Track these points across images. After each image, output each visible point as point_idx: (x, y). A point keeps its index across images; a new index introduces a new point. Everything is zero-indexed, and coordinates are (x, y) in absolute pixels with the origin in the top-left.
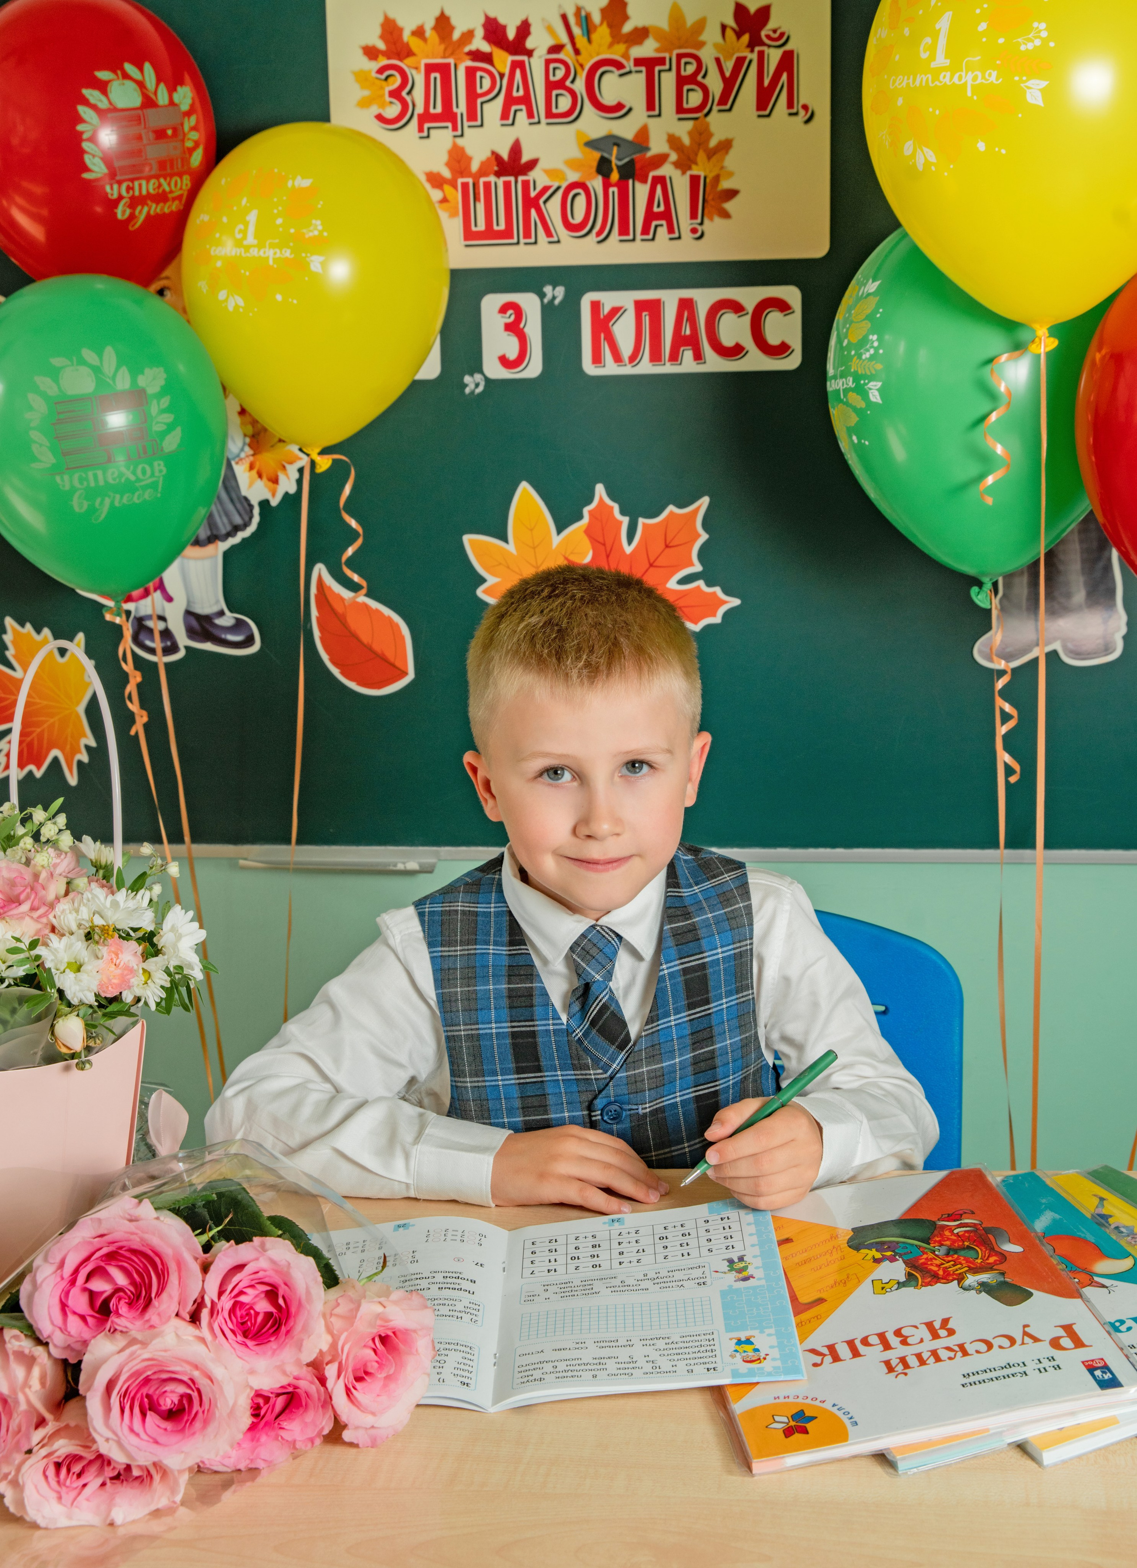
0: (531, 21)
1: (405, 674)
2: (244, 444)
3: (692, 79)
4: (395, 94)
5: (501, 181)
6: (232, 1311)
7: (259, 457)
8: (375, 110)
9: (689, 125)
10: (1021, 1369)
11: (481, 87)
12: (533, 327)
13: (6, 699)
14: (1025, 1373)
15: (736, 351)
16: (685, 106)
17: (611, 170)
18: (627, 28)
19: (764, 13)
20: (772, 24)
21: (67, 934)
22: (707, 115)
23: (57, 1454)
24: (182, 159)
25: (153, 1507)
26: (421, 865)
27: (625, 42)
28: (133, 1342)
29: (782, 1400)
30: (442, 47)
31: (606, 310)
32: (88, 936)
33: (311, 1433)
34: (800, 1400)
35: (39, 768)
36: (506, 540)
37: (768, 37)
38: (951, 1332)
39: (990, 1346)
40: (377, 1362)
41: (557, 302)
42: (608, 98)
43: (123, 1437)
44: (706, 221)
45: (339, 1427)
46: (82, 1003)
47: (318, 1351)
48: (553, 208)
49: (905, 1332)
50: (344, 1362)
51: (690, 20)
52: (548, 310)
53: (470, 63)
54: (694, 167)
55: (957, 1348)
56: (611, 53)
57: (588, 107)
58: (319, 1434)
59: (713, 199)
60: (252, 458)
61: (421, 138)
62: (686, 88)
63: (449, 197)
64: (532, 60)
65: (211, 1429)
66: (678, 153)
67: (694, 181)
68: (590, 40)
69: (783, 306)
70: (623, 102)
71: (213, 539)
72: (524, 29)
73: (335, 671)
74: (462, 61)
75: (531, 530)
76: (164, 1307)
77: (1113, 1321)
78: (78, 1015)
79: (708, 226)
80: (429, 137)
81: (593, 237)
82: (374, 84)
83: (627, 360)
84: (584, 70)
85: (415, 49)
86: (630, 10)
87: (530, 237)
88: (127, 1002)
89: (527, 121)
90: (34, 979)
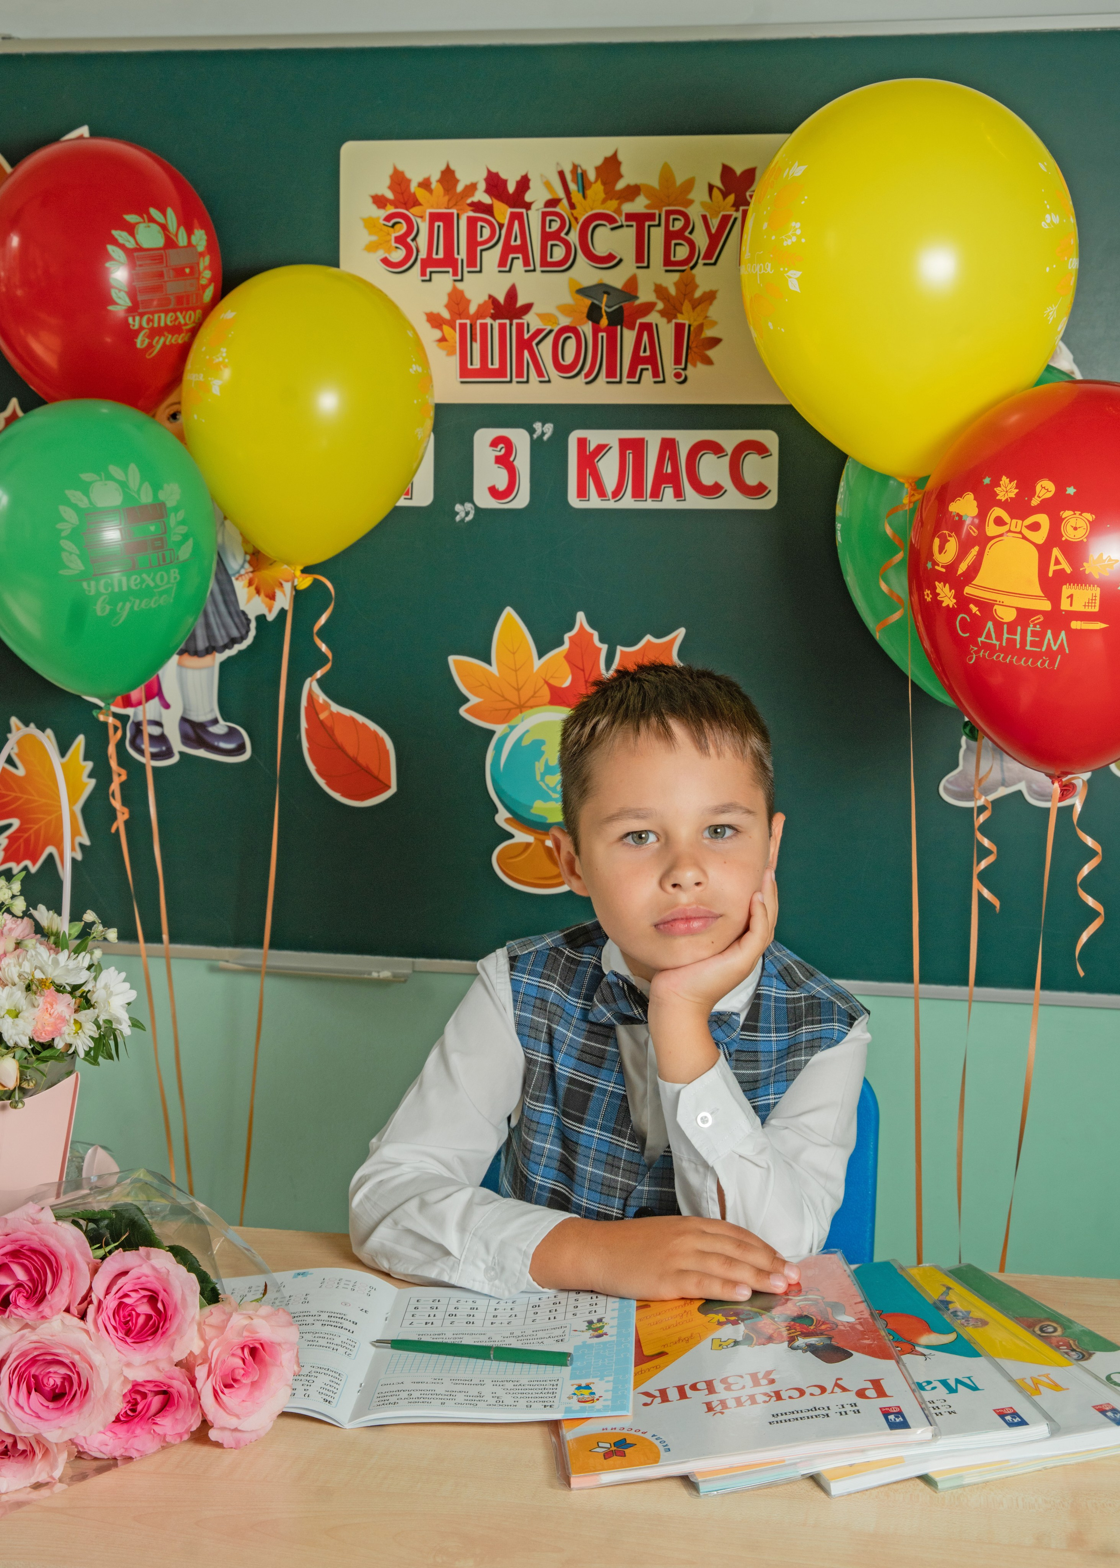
0: (530, 176)
1: (388, 787)
2: (245, 561)
3: (679, 234)
4: (401, 240)
5: (496, 324)
6: (116, 1312)
7: (257, 573)
8: (381, 254)
9: (676, 276)
10: (824, 1412)
11: (481, 236)
12: (522, 461)
13: (7, 796)
14: (828, 1415)
15: (715, 490)
16: (672, 259)
17: (601, 316)
18: (620, 185)
19: (749, 175)
21: (10, 985)
22: (693, 268)
24: (197, 295)
25: (33, 1480)
26: (394, 976)
27: (617, 199)
28: (26, 1326)
29: (609, 1431)
30: (447, 198)
31: (592, 447)
32: (28, 988)
33: (180, 1429)
34: (625, 1431)
35: (34, 863)
36: (489, 662)
38: (772, 1381)
39: (802, 1393)
40: (243, 1369)
41: (545, 438)
42: (600, 250)
43: (9, 1410)
44: (689, 366)
45: (206, 1425)
46: (16, 1045)
47: (189, 1352)
48: (545, 350)
49: (730, 1380)
50: (213, 1365)
51: (679, 180)
52: (536, 445)
53: (471, 214)
54: (679, 315)
55: (773, 1394)
56: (604, 209)
57: (581, 258)
58: (186, 1431)
59: (696, 347)
60: (251, 575)
61: (423, 281)
62: (673, 242)
63: (447, 337)
64: (530, 212)
65: (87, 1409)
66: (664, 304)
67: (679, 328)
68: (584, 196)
69: (761, 449)
70: (615, 254)
71: (211, 649)
72: (524, 184)
73: (321, 782)
74: (465, 211)
75: (514, 653)
76: (56, 1301)
77: (920, 1382)
78: (14, 1057)
79: (690, 371)
80: (430, 280)
81: (581, 378)
82: (381, 230)
83: (610, 495)
84: (578, 223)
85: (421, 200)
86: (624, 169)
87: (522, 377)
88: (58, 1048)
89: (523, 269)
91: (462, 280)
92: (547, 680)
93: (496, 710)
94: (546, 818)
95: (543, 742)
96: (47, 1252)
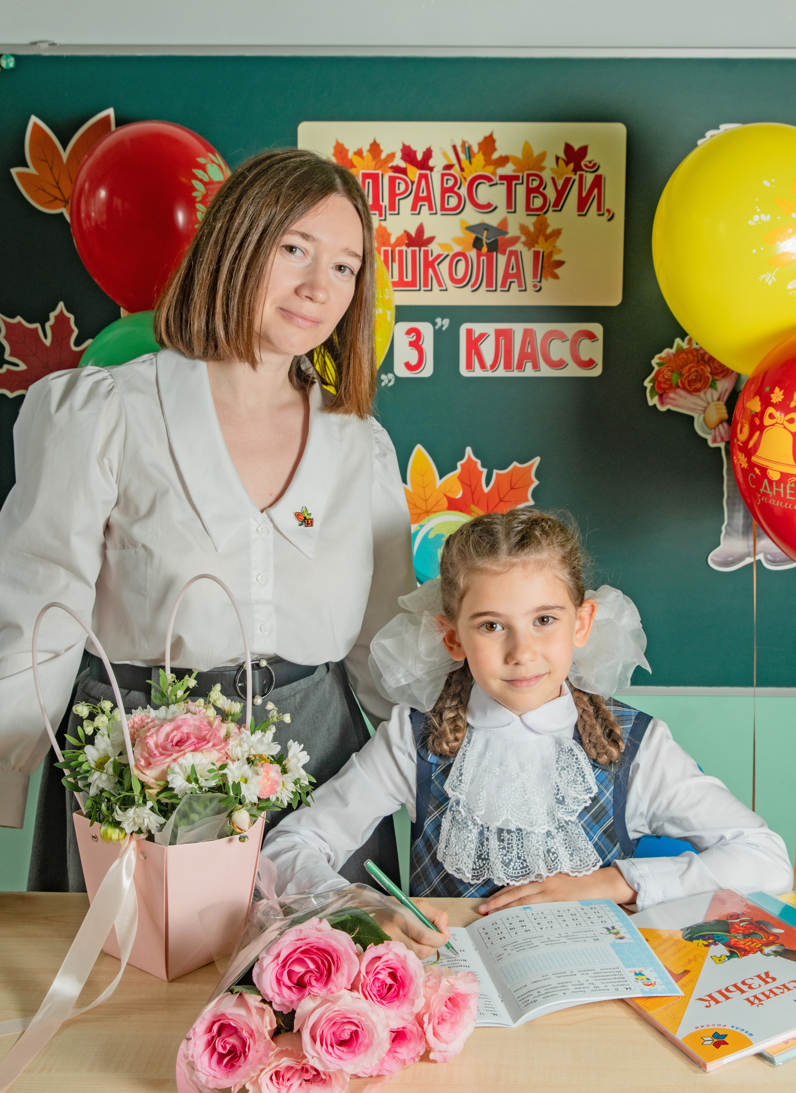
0: (432, 148)
3: (536, 190)
5: (410, 250)
6: (374, 983)
9: (534, 219)
11: (399, 189)
12: (428, 345)
15: (560, 364)
16: (532, 207)
17: (483, 246)
18: (495, 156)
19: (584, 151)
20: (588, 158)
21: (237, 760)
22: (545, 213)
23: (280, 1066)
27: (494, 165)
28: (326, 1001)
30: (374, 163)
31: (476, 334)
32: (249, 761)
33: (413, 1054)
37: (586, 166)
40: (448, 1012)
41: (444, 328)
42: (482, 199)
43: (321, 1055)
44: (543, 280)
45: (428, 1051)
46: (250, 803)
47: (419, 1008)
48: (444, 268)
50: (432, 1013)
51: (536, 153)
52: (438, 334)
53: (392, 174)
54: (536, 245)
56: (484, 171)
57: (469, 205)
58: (417, 1056)
59: (548, 266)
62: (532, 195)
64: (433, 173)
65: (369, 1051)
66: (526, 236)
67: (536, 254)
68: (470, 163)
69: (591, 336)
70: (492, 202)
72: (428, 154)
74: (387, 172)
75: (423, 476)
76: (340, 980)
78: (247, 809)
79: (544, 283)
81: (469, 288)
83: (488, 367)
84: (466, 181)
85: (356, 164)
86: (497, 145)
87: (427, 286)
88: (271, 802)
89: (428, 212)
90: (221, 788)
91: (385, 220)
92: (446, 493)
96: (330, 950)
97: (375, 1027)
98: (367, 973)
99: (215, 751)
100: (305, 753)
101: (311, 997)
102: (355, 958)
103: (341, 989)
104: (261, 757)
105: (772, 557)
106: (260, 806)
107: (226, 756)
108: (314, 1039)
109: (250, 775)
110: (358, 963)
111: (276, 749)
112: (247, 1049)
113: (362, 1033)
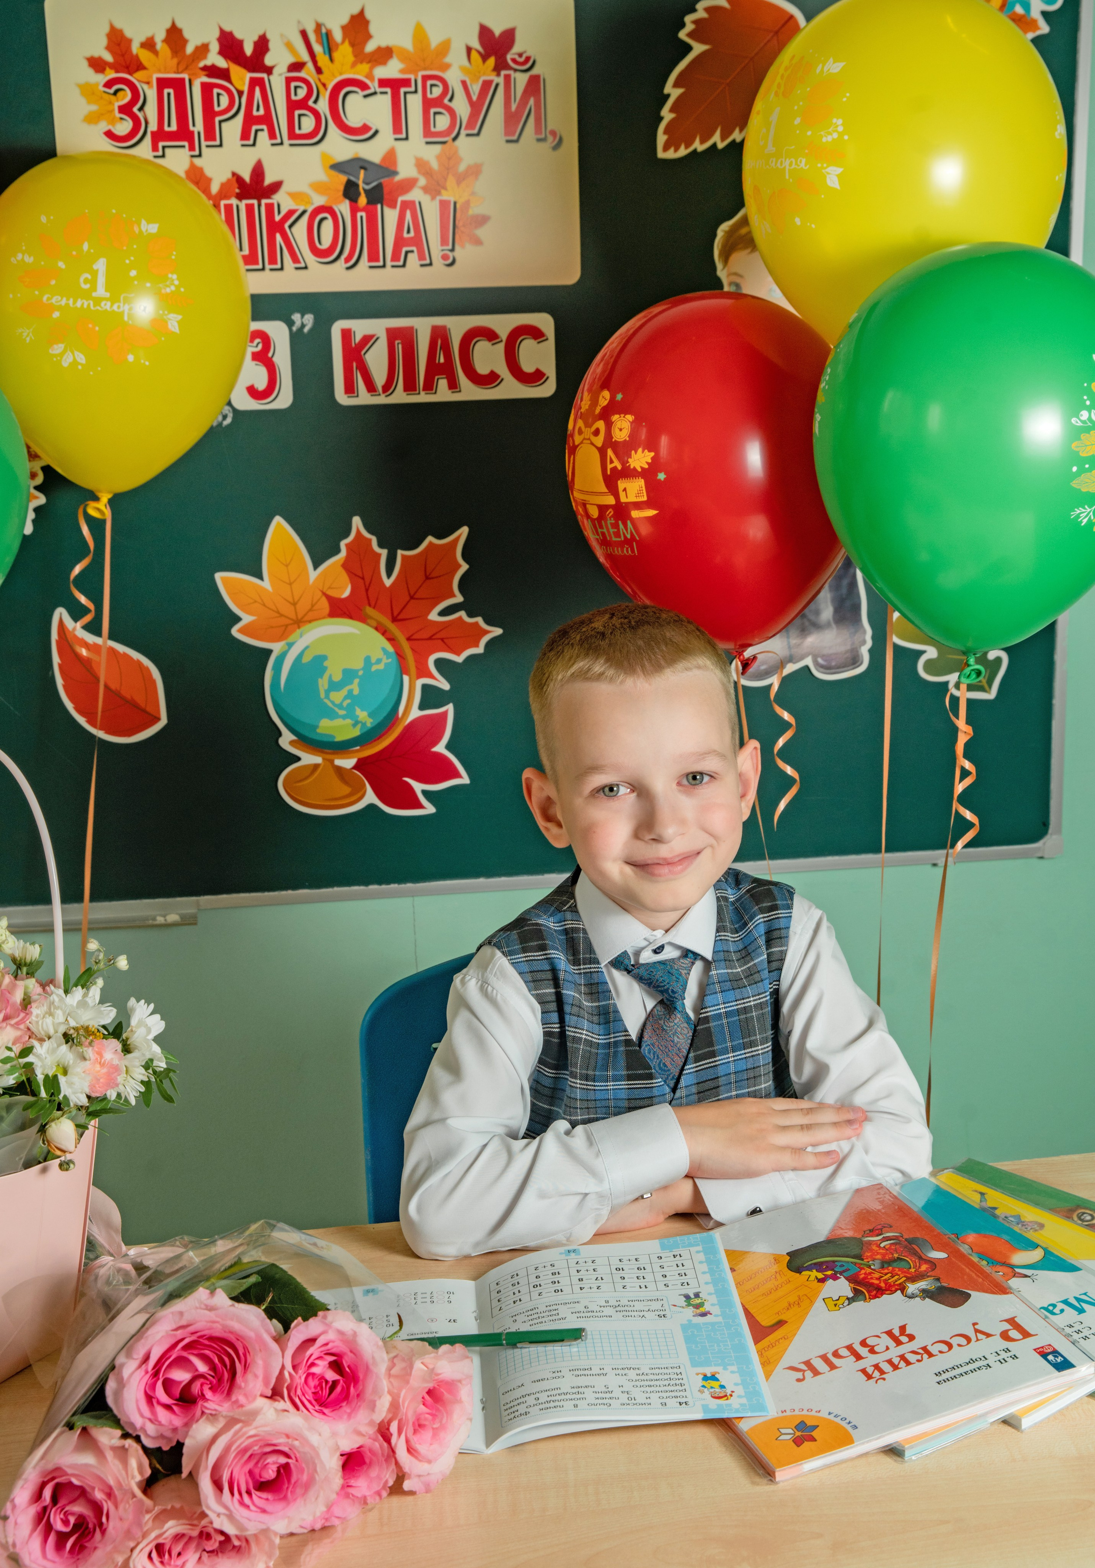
0: (268, 36)
1: (157, 719)
3: (438, 102)
4: (126, 110)
5: (243, 204)
6: (307, 1382)
8: (104, 126)
9: (437, 149)
11: (219, 105)
12: (282, 357)
14: (988, 1365)
15: (492, 379)
16: (432, 129)
17: (359, 194)
18: (370, 47)
19: (509, 36)
20: (517, 48)
21: (47, 1039)
22: (455, 139)
23: (164, 1536)
26: (181, 917)
27: (369, 62)
28: (232, 1422)
30: (175, 61)
31: (358, 338)
32: (67, 1038)
33: (377, 1487)
36: (261, 578)
37: (514, 61)
40: (428, 1414)
41: (306, 330)
42: (353, 119)
43: (232, 1510)
44: (457, 247)
45: (400, 1477)
48: (299, 234)
50: (403, 1417)
51: (435, 41)
52: (296, 338)
53: (206, 80)
54: (443, 191)
55: (921, 1351)
56: (354, 73)
57: (332, 128)
58: (383, 1487)
59: (464, 226)
61: (155, 157)
62: (432, 111)
64: (271, 77)
65: (312, 1493)
66: (426, 178)
67: (444, 204)
68: (331, 59)
69: (536, 333)
70: (369, 124)
72: (262, 44)
73: (80, 719)
74: (198, 77)
75: (287, 566)
76: (251, 1385)
78: (69, 1118)
79: (459, 253)
80: (163, 156)
81: (341, 263)
82: (102, 98)
83: (380, 389)
84: (326, 89)
85: (145, 63)
86: (373, 29)
87: (276, 263)
88: (110, 1101)
89: (269, 142)
90: (25, 1087)
91: (200, 155)
92: (324, 591)
93: (272, 627)
94: (334, 737)
95: (324, 658)
96: (232, 1338)
97: (318, 1454)
98: (294, 1367)
99: (9, 1027)
100: (157, 1017)
101: (208, 1419)
102: (274, 1346)
103: (255, 1399)
104: (87, 1029)
105: (825, 661)
106: (91, 1110)
107: (29, 1033)
108: (217, 1485)
109: (71, 1062)
110: (280, 1353)
111: (109, 1015)
112: (104, 1519)
113: (296, 1466)
